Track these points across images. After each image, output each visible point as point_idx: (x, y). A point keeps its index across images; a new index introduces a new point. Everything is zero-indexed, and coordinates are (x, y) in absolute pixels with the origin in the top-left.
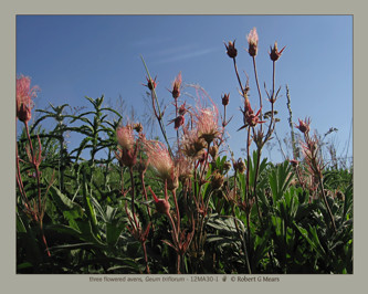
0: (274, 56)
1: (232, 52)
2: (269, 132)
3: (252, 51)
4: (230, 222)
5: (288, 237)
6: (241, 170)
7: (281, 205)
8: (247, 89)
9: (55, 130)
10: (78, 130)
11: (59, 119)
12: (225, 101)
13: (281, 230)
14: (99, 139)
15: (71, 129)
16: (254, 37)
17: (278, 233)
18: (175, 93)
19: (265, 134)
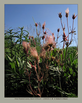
0: (74, 18)
1: (60, 16)
2: (71, 42)
3: (67, 16)
4: (57, 68)
5: (74, 75)
6: (61, 53)
7: (73, 64)
8: (64, 28)
9: (10, 37)
10: (16, 37)
11: (11, 33)
12: (58, 31)
13: (72, 73)
14: (22, 39)
15: (14, 37)
16: (68, 11)
17: (71, 73)
18: (43, 28)
19: (69, 42)
